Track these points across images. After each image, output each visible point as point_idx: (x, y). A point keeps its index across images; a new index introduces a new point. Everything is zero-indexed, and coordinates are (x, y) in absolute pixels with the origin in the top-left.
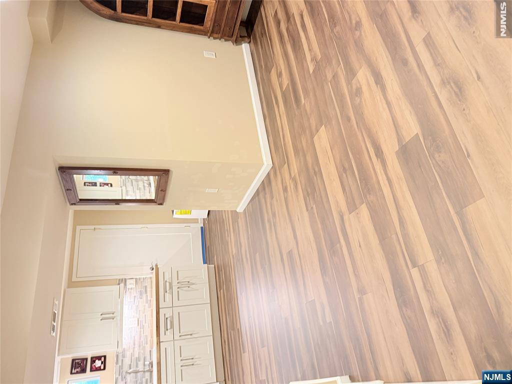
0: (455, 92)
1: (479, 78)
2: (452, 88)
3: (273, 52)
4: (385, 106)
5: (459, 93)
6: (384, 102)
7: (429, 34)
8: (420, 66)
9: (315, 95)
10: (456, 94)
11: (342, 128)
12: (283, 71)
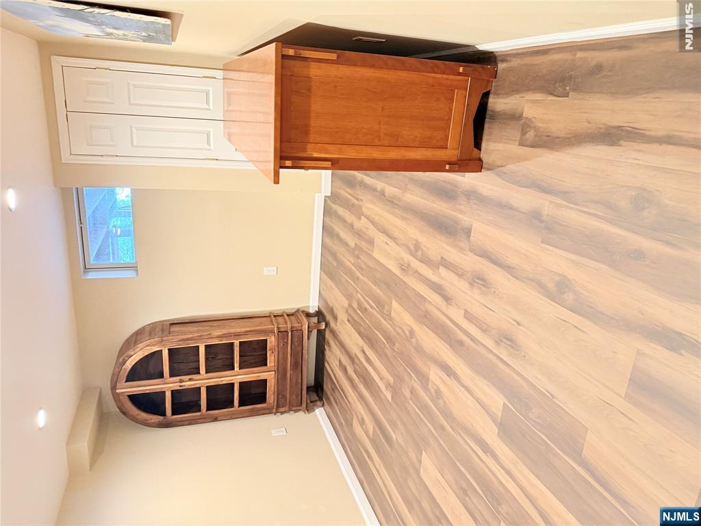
0: (510, 346)
2: (506, 344)
3: (349, 402)
4: (466, 393)
5: (513, 345)
6: (463, 389)
7: (466, 311)
8: (473, 339)
9: (403, 423)
10: (512, 347)
11: (442, 443)
12: (364, 416)
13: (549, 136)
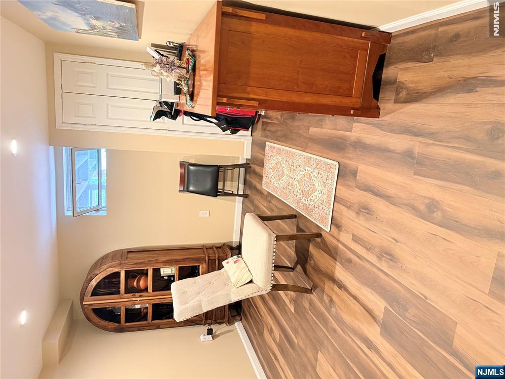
0: (389, 259)
1: (396, 241)
2: (387, 258)
3: (261, 316)
4: (354, 301)
5: (392, 259)
6: (351, 298)
7: (353, 234)
8: (359, 257)
9: (303, 329)
10: (391, 260)
11: (334, 342)
12: (272, 325)
13: (418, 93)
